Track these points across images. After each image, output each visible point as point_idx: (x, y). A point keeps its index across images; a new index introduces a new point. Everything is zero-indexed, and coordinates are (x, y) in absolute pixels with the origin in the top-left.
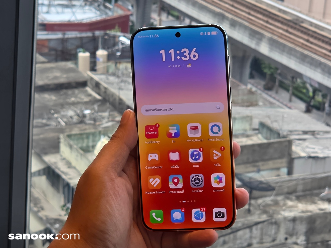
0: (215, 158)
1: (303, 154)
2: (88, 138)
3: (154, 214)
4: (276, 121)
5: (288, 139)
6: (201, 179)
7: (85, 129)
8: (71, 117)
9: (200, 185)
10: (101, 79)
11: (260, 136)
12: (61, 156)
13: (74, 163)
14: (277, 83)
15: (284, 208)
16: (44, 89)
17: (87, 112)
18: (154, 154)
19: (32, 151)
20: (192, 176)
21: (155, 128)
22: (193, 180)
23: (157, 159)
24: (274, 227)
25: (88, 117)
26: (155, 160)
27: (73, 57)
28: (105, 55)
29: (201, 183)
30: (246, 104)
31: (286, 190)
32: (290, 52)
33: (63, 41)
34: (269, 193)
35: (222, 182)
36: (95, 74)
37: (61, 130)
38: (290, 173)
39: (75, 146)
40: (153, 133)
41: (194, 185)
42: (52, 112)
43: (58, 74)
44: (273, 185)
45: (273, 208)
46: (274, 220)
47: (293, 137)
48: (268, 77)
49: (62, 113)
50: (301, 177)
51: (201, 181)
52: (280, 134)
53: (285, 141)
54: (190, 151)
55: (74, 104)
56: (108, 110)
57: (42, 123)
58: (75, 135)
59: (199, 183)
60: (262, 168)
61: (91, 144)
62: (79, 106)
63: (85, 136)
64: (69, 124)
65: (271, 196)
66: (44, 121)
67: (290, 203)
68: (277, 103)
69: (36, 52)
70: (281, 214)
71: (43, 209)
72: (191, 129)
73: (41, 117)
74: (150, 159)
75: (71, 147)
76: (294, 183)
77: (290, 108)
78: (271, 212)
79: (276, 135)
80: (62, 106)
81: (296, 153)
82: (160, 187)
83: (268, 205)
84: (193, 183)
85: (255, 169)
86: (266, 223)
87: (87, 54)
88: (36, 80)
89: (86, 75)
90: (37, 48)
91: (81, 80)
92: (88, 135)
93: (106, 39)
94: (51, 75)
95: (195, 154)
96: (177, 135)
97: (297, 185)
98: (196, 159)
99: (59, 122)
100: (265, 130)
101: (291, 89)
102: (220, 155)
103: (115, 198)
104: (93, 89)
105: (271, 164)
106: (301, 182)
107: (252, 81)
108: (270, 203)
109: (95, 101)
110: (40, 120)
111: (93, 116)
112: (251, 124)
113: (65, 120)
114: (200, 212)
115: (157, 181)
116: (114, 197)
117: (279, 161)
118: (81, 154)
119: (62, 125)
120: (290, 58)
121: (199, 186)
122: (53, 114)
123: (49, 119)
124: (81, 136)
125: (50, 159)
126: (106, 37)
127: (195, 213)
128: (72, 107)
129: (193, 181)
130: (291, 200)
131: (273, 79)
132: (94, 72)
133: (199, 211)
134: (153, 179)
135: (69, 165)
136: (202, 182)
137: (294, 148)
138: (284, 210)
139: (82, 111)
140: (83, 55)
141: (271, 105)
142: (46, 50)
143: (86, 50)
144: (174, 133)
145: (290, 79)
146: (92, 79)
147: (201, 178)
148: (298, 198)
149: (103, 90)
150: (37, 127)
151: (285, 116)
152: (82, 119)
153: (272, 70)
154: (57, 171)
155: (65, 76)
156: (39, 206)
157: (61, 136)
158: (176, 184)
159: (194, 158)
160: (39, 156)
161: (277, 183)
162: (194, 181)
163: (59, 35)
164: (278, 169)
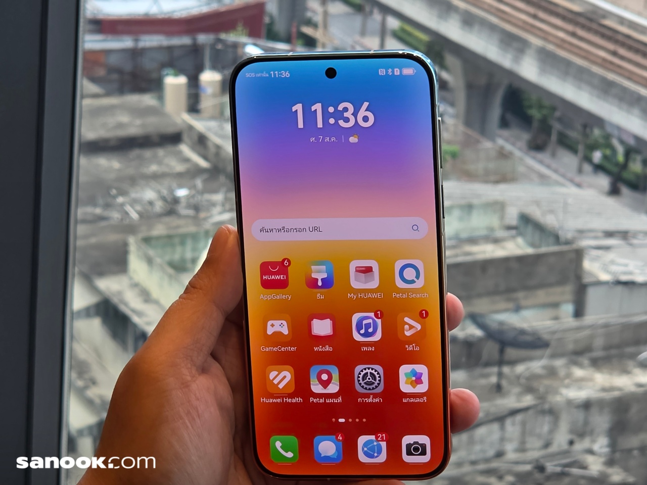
0: (408, 333)
1: (605, 277)
2: (183, 243)
3: (278, 444)
4: (552, 212)
5: (574, 246)
6: (377, 376)
7: (178, 227)
8: (151, 203)
9: (376, 387)
10: (209, 129)
11: (520, 240)
12: (131, 278)
13: (155, 293)
14: (554, 137)
15: (567, 381)
16: (97, 147)
17: (182, 193)
18: (280, 322)
19: (75, 270)
20: (358, 368)
21: (283, 266)
22: (361, 376)
23: (285, 331)
24: (548, 419)
25: (183, 203)
26: (281, 333)
27: (154, 85)
28: (216, 82)
29: (379, 384)
30: (492, 178)
31: (571, 347)
32: (581, 76)
33: (135, 53)
34: (538, 352)
35: (422, 383)
36: (197, 120)
37: (131, 229)
38: (579, 313)
39: (158, 260)
40: (278, 277)
41: (363, 387)
42: (114, 192)
43: (124, 118)
44: (546, 337)
45: (547, 382)
46: (546, 406)
47: (585, 243)
48: (535, 124)
49: (134, 195)
50: (601, 322)
51: (378, 379)
52: (559, 236)
53: (569, 251)
54: (355, 318)
55: (156, 177)
56: (224, 189)
57: (95, 215)
58: (158, 238)
59: (373, 383)
60: (523, 303)
61: (189, 255)
62: (167, 182)
63: (177, 240)
64: (147, 216)
65: (541, 358)
66: (98, 211)
67: (578, 372)
68: (554, 176)
69: (83, 74)
70: (561, 394)
71: (94, 382)
72: (357, 271)
73: (92, 202)
74: (270, 331)
75: (150, 261)
76: (587, 333)
77: (579, 185)
78: (542, 389)
79: (551, 240)
80: (133, 181)
81: (591, 274)
82: (292, 389)
83: (534, 377)
84: (360, 384)
85: (511, 305)
86: (531, 412)
87: (182, 80)
88: (83, 130)
89: (178, 121)
90: (84, 69)
91: (171, 130)
92: (183, 238)
93: (218, 51)
94: (111, 121)
95: (365, 324)
96: (327, 283)
97: (592, 337)
98: (367, 334)
99: (127, 213)
100: (530, 229)
101: (581, 148)
102: (419, 327)
103: (190, 423)
104: (193, 148)
105: (542, 296)
106: (601, 331)
107: (505, 133)
108: (539, 371)
109: (197, 171)
110: (89, 209)
111: (192, 201)
112: (502, 218)
113: (139, 208)
114: (375, 443)
115: (285, 377)
116: (187, 421)
117: (558, 289)
118: (170, 277)
119: (133, 219)
120: (579, 88)
121: (373, 389)
122: (115, 197)
123: (107, 206)
124: (169, 240)
125: (109, 285)
126: (220, 47)
127: (365, 445)
128: (153, 184)
129: (361, 379)
130: (580, 365)
131: (545, 128)
132: (195, 115)
133: (371, 440)
134: (277, 373)
135: (146, 296)
136: (380, 381)
137: (587, 264)
138: (567, 387)
139: (171, 191)
140: (175, 82)
141: (543, 178)
142: (101, 72)
143: (179, 71)
144: (322, 280)
145: (579, 127)
146: (191, 128)
147: (378, 374)
148: (596, 363)
149: (212, 150)
150: (84, 221)
151: (570, 201)
152: (172, 207)
153: (545, 112)
154: (123, 308)
155: (138, 122)
156: (86, 376)
157: (132, 240)
158: (325, 384)
159: (362, 331)
160: (88, 279)
161: (554, 333)
162: (363, 380)
163: (127, 43)
164: (556, 305)
